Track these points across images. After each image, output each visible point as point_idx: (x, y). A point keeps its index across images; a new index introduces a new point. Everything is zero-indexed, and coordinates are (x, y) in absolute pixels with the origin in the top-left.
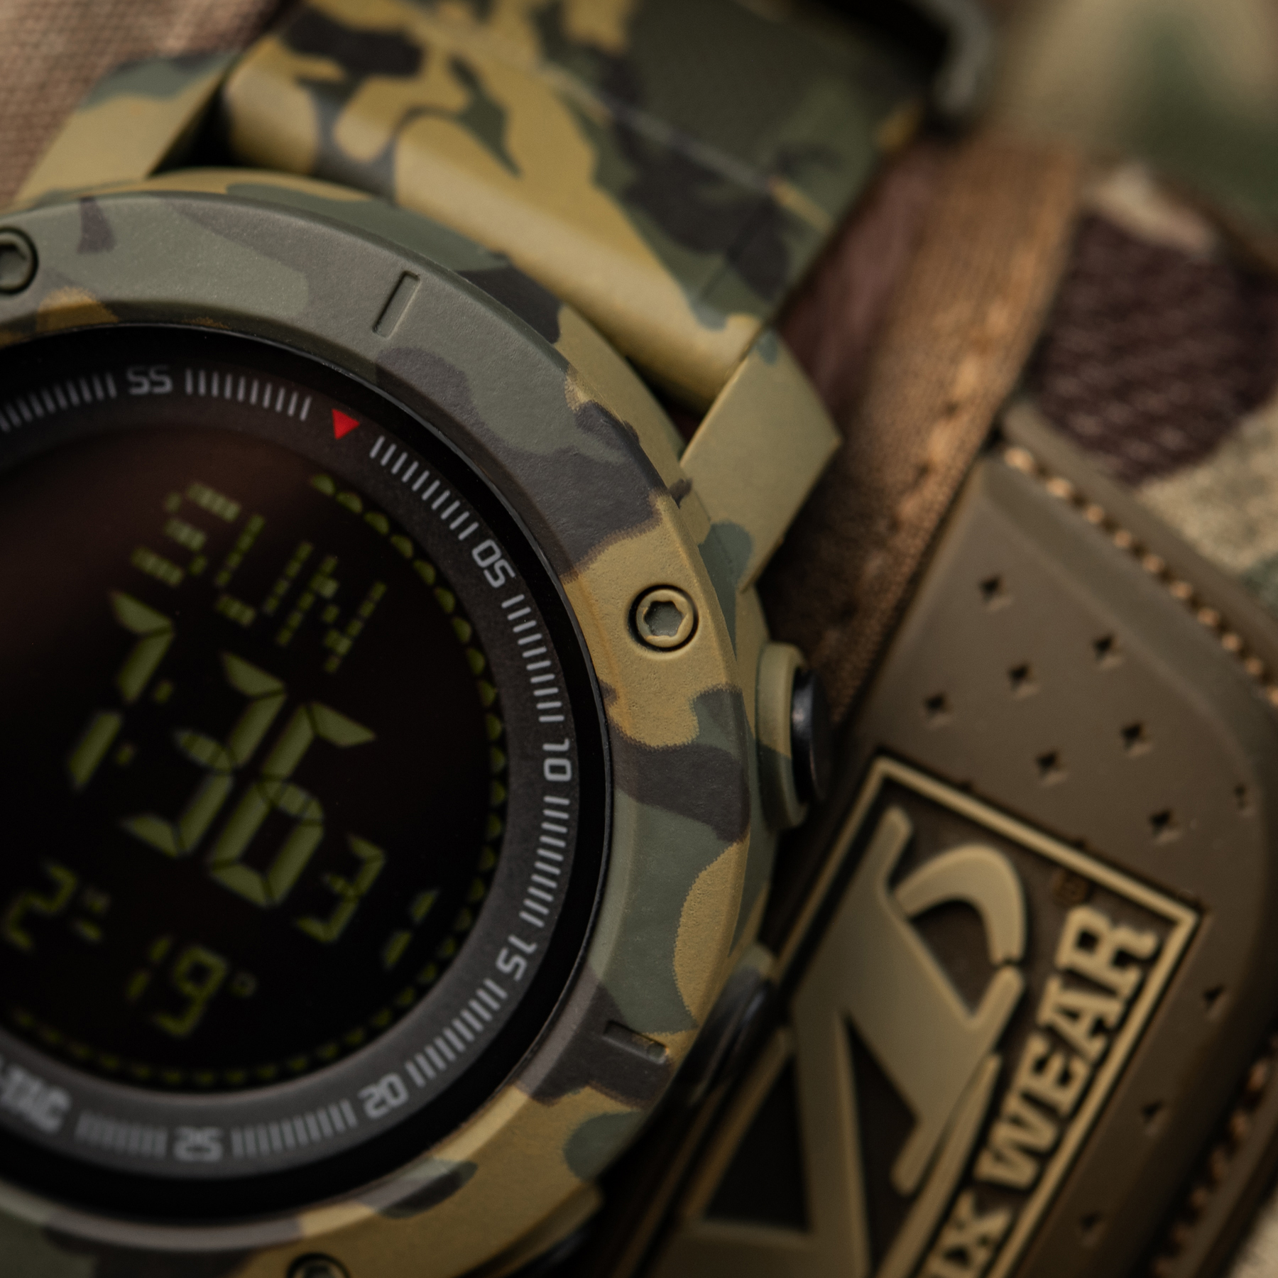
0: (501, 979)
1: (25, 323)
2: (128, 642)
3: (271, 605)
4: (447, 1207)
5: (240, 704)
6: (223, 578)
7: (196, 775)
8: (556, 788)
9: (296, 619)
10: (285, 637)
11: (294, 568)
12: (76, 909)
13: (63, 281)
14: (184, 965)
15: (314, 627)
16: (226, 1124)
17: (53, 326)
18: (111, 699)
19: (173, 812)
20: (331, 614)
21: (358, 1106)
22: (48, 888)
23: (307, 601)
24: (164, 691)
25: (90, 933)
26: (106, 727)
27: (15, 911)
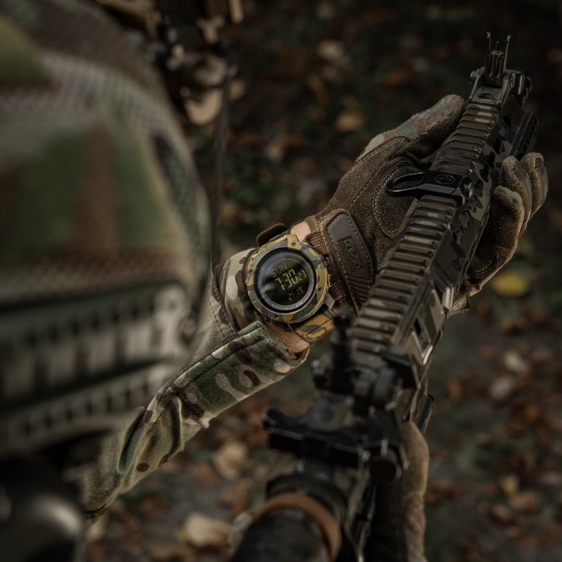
0: (310, 268)
1: (254, 272)
2: (278, 281)
3: (281, 270)
4: (320, 278)
5: (285, 276)
6: (278, 272)
7: (288, 282)
8: (301, 258)
9: (283, 269)
10: (283, 271)
11: (280, 267)
12: (291, 294)
13: (254, 268)
14: (299, 289)
15: (284, 268)
16: (309, 292)
17: (256, 271)
18: (281, 284)
19: (289, 284)
20: (283, 267)
21: (313, 282)
22: (289, 295)
23: (282, 268)
24: (282, 281)
25: (293, 295)
26: (282, 286)
27: (290, 298)
